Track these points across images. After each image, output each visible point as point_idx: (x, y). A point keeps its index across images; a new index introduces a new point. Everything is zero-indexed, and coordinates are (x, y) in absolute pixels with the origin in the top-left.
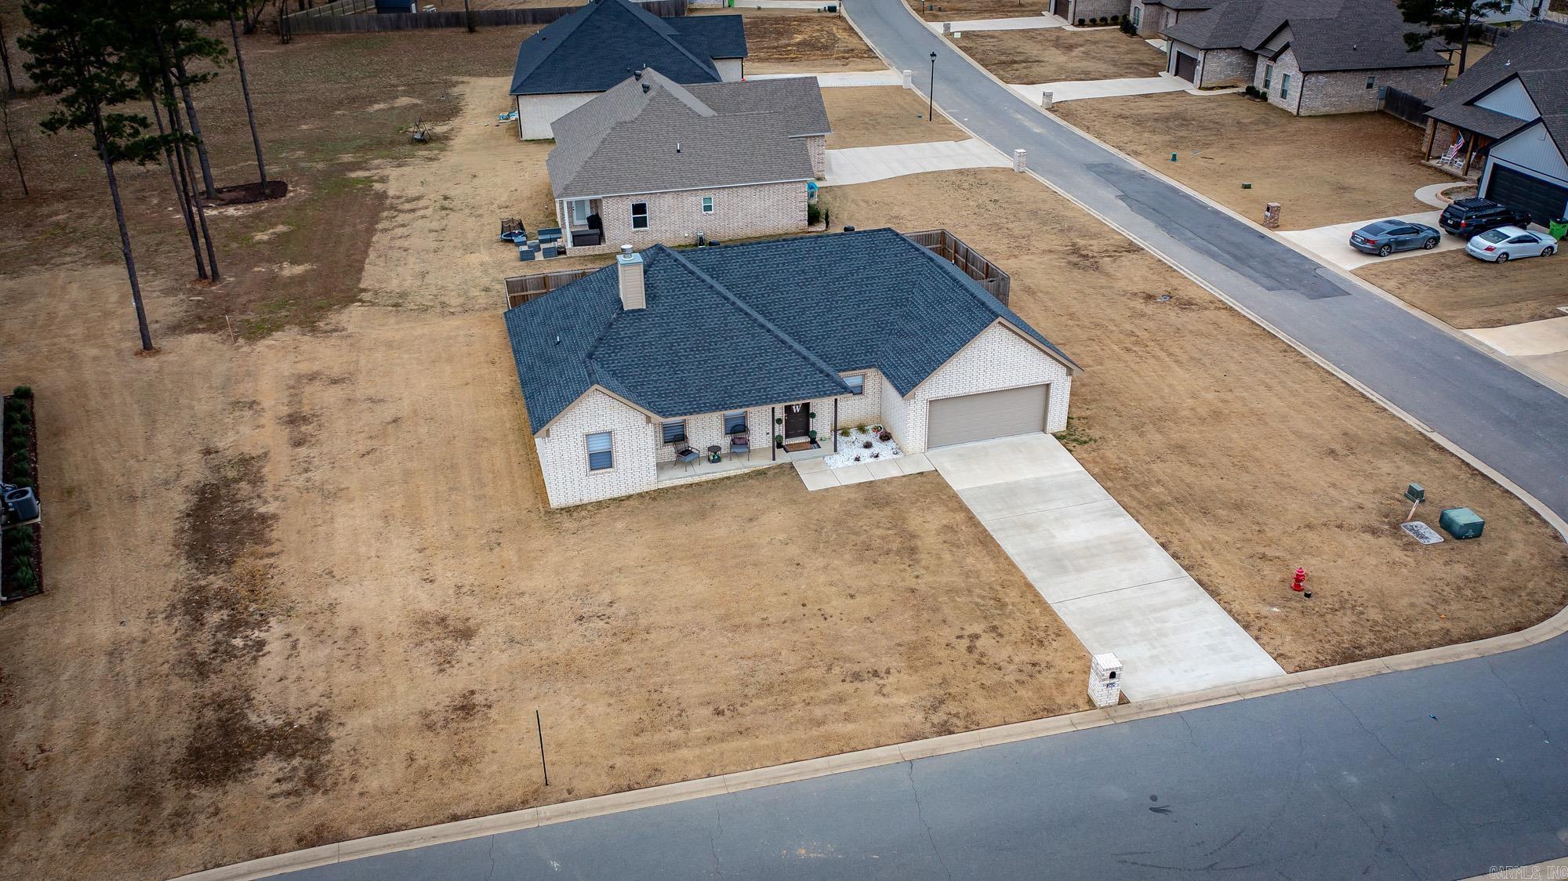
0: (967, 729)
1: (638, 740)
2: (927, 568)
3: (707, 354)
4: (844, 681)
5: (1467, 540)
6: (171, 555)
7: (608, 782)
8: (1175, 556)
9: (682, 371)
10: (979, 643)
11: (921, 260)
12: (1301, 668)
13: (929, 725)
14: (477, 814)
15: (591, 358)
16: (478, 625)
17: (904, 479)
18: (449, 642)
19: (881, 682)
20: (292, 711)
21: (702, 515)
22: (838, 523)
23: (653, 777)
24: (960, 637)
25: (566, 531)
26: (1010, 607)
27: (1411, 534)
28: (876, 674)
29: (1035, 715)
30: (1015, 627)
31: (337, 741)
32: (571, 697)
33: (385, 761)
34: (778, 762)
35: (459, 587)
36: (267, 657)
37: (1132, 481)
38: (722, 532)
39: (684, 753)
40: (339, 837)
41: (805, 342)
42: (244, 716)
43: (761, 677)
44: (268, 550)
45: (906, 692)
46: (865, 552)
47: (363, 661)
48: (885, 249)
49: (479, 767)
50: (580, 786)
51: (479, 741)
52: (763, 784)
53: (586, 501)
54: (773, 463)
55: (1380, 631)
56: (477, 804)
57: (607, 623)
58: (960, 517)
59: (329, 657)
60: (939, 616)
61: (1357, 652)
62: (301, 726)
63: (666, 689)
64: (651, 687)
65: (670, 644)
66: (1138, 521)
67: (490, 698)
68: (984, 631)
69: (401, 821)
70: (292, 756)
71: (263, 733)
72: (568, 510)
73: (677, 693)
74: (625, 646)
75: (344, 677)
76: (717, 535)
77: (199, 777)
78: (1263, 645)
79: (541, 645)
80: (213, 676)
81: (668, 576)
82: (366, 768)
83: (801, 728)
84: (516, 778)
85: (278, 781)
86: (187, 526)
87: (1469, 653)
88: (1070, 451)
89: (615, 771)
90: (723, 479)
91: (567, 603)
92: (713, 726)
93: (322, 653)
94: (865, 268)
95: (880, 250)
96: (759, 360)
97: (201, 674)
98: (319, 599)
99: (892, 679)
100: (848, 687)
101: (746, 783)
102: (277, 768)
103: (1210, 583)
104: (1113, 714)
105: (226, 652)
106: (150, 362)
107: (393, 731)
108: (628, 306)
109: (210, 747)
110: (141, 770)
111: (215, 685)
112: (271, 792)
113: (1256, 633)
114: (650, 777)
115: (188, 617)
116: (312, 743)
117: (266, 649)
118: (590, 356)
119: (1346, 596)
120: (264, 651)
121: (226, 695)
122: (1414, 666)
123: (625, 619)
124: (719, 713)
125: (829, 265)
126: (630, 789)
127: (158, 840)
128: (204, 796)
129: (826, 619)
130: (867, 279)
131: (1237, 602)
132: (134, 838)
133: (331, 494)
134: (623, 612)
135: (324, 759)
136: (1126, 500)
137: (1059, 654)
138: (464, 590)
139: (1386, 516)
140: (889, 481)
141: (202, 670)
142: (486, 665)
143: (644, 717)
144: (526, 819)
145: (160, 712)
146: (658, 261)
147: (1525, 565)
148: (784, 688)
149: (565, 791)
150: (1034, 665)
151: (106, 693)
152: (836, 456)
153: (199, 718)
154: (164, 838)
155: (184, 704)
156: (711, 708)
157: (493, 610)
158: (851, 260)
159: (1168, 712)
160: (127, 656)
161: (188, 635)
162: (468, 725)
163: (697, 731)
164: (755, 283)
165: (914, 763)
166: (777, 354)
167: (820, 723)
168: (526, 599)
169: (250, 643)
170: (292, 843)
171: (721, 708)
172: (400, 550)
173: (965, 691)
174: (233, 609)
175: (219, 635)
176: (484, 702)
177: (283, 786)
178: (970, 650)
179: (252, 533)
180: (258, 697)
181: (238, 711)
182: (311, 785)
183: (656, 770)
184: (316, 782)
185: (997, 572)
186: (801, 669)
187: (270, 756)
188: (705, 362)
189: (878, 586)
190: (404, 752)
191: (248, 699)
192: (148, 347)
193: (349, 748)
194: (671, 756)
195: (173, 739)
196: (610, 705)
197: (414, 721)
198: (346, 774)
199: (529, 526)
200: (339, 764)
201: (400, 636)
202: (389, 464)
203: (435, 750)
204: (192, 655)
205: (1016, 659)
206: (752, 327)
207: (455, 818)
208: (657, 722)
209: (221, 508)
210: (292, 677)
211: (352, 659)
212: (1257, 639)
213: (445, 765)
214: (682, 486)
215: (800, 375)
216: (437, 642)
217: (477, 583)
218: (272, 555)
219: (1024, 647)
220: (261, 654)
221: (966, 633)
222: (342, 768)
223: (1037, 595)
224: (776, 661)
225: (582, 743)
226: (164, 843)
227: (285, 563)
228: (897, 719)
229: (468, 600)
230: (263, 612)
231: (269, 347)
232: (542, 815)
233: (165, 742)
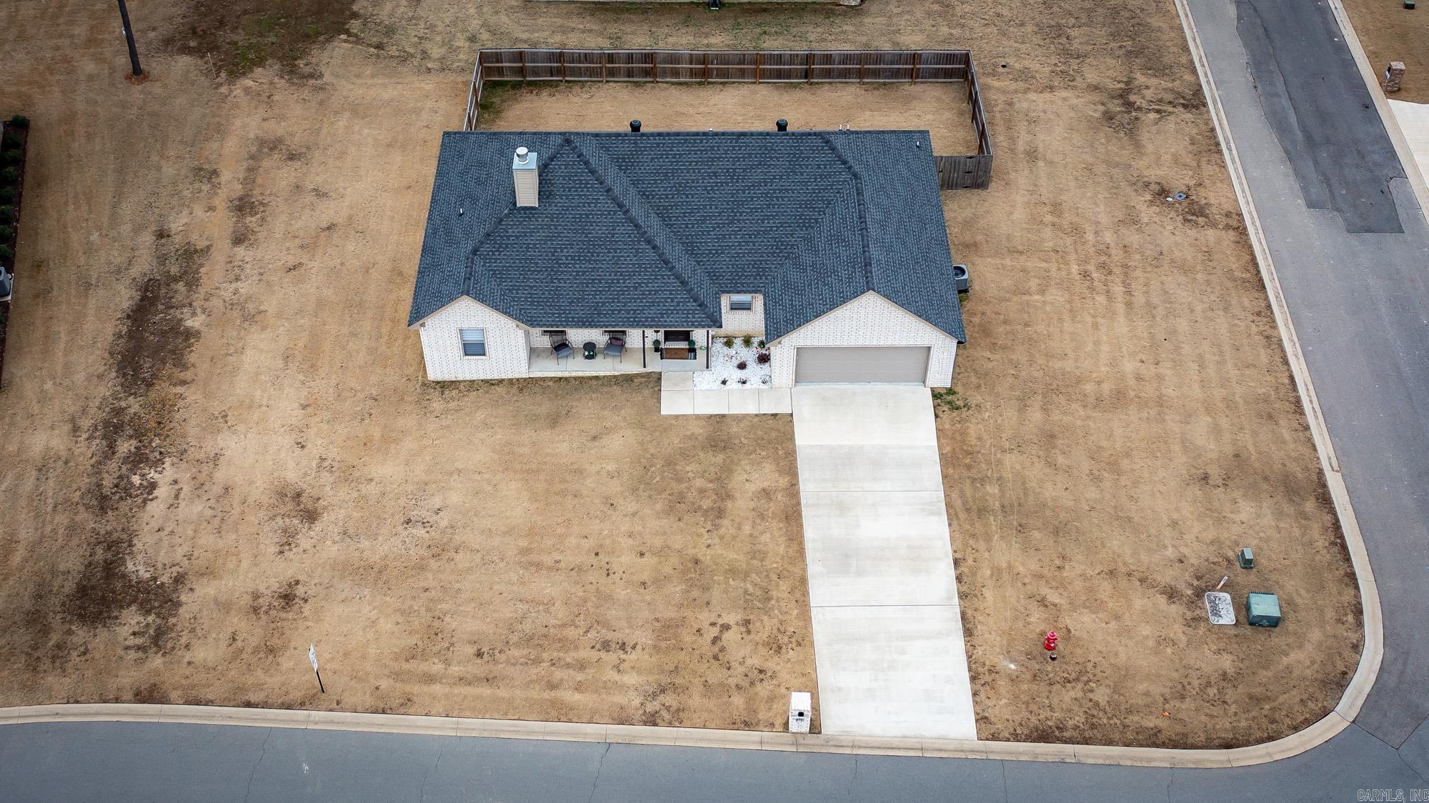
0: (670, 724)
1: (406, 666)
2: (722, 538)
3: (587, 265)
4: (593, 647)
5: (1260, 628)
6: (105, 365)
7: (369, 701)
8: (959, 579)
9: (559, 280)
10: (727, 636)
11: (845, 176)
12: (994, 737)
13: (641, 712)
14: (265, 705)
15: (476, 255)
16: (325, 508)
17: (756, 420)
18: (296, 521)
19: (623, 656)
20: (160, 566)
21: (554, 421)
22: (670, 463)
23: (406, 704)
24: (713, 624)
25: (432, 412)
26: (773, 602)
27: (1208, 606)
28: (623, 646)
29: (733, 725)
30: (765, 627)
31: (185, 606)
32: (371, 608)
33: (214, 635)
34: (505, 716)
35: (323, 460)
36: (154, 503)
37: (974, 472)
38: (563, 447)
39: (437, 688)
40: (164, 700)
41: (696, 254)
42: (124, 563)
43: (527, 627)
44: (182, 376)
45: (639, 672)
46: (677, 505)
47: (224, 527)
48: (809, 158)
49: (280, 659)
50: (349, 699)
51: (288, 633)
52: (486, 734)
53: (460, 378)
54: (642, 370)
55: (1093, 716)
56: (267, 696)
57: (428, 532)
58: (783, 482)
59: (200, 514)
60: (706, 597)
61: (1057, 733)
62: (162, 583)
63: (447, 619)
64: (437, 613)
65: (469, 570)
66: (950, 525)
67: (309, 592)
68: (737, 624)
69: (210, 697)
70: (148, 612)
71: (133, 583)
72: (443, 386)
73: (454, 625)
74: (433, 564)
75: (207, 539)
76: (557, 451)
77: (80, 616)
78: (975, 703)
79: (366, 544)
80: (110, 513)
81: (497, 491)
82: (199, 638)
83: (537, 687)
84: (303, 678)
85: (134, 634)
86: (125, 329)
87: (1161, 760)
88: (936, 416)
89: (378, 692)
90: (590, 378)
91: (402, 502)
92: (470, 668)
93: (198, 507)
94: (781, 177)
95: (803, 158)
96: (637, 279)
97: (102, 508)
98: (210, 447)
99: (633, 656)
100: (594, 655)
101: (473, 729)
102: (136, 621)
103: (971, 619)
104: (801, 741)
105: (126, 489)
106: (136, 92)
107: (225, 607)
108: (521, 203)
109: (93, 588)
110: (41, 597)
111: (110, 523)
112: (127, 643)
113: (978, 687)
114: (402, 705)
115: (104, 443)
116: (166, 603)
117: (156, 493)
118: (475, 252)
119: (1090, 666)
120: (154, 495)
121: (115, 536)
122: (1101, 761)
123: (443, 532)
124: (479, 654)
125: (745, 170)
126: (384, 712)
127: (42, 667)
128: (81, 634)
129: (608, 575)
130: (780, 191)
131: (983, 648)
132: (26, 661)
133: (252, 318)
134: (444, 523)
135: (172, 620)
136: (955, 495)
137: (789, 665)
138: (326, 464)
139: (1198, 578)
140: (739, 418)
141: (103, 504)
142: (317, 555)
143: (420, 643)
144: (300, 719)
145: (65, 542)
146: (562, 154)
147: (1296, 673)
148: (541, 642)
149: (335, 702)
150: (761, 672)
151: (29, 513)
152: (707, 374)
153: (91, 556)
154: (45, 667)
155: (83, 537)
156: (475, 649)
157: (343, 493)
158: (769, 166)
159: (848, 751)
160: (51, 475)
161: (100, 463)
162: (284, 615)
163: (455, 670)
164: (662, 181)
165: (612, 746)
166: (656, 275)
167: (552, 686)
168: (372, 487)
169: (145, 483)
170: (130, 696)
171: (483, 650)
172: (287, 406)
173: (688, 684)
174: (140, 442)
175: (124, 468)
176: (302, 596)
177: (136, 640)
178: (715, 640)
179: (173, 352)
180: (138, 545)
181: (121, 555)
182: (157, 645)
183: (409, 700)
184: (160, 643)
185: (783, 558)
186: (564, 625)
187: (134, 608)
188: (584, 273)
189: (670, 548)
190: (230, 630)
191: (131, 545)
192: (137, 72)
193: (192, 615)
194: (425, 688)
195: (69, 572)
196: (398, 623)
197: (246, 600)
198: (183, 641)
199: (402, 399)
200: (180, 629)
201: (260, 506)
202: (309, 286)
203: (251, 633)
204: (99, 486)
205: (749, 662)
206: (639, 242)
207: (248, 705)
208: (428, 651)
209: (157, 312)
210: (168, 530)
211: (217, 522)
212: (975, 694)
213: (256, 650)
214: (552, 378)
215: (672, 301)
216: (287, 520)
217: (338, 458)
218: (184, 383)
219: (762, 651)
220: (150, 497)
221: (721, 621)
222: (181, 634)
223: (805, 594)
224: (547, 611)
225: (364, 657)
226: (45, 671)
227: (192, 395)
228: (619, 699)
229: (326, 477)
230: (162, 450)
231: (247, 90)
232: (312, 719)
233: (63, 573)
